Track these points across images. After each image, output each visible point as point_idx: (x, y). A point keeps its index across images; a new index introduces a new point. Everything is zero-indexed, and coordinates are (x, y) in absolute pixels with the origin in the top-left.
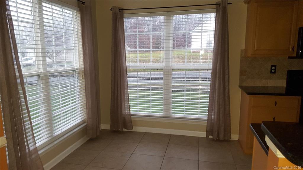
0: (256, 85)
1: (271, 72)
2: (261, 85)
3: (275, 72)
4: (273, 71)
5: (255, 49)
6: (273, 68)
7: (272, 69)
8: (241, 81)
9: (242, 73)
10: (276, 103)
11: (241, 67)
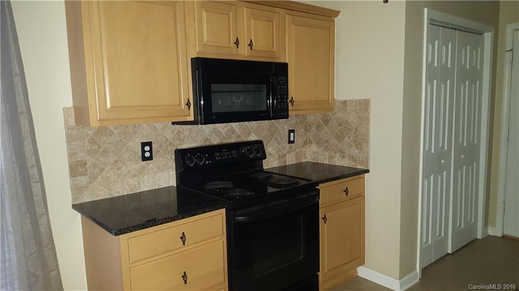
0: (116, 195)
1: (144, 159)
2: (126, 193)
3: (151, 158)
4: (147, 155)
5: (109, 106)
6: (147, 148)
7: (143, 152)
8: (77, 190)
9: (76, 169)
10: (183, 238)
11: (71, 155)
